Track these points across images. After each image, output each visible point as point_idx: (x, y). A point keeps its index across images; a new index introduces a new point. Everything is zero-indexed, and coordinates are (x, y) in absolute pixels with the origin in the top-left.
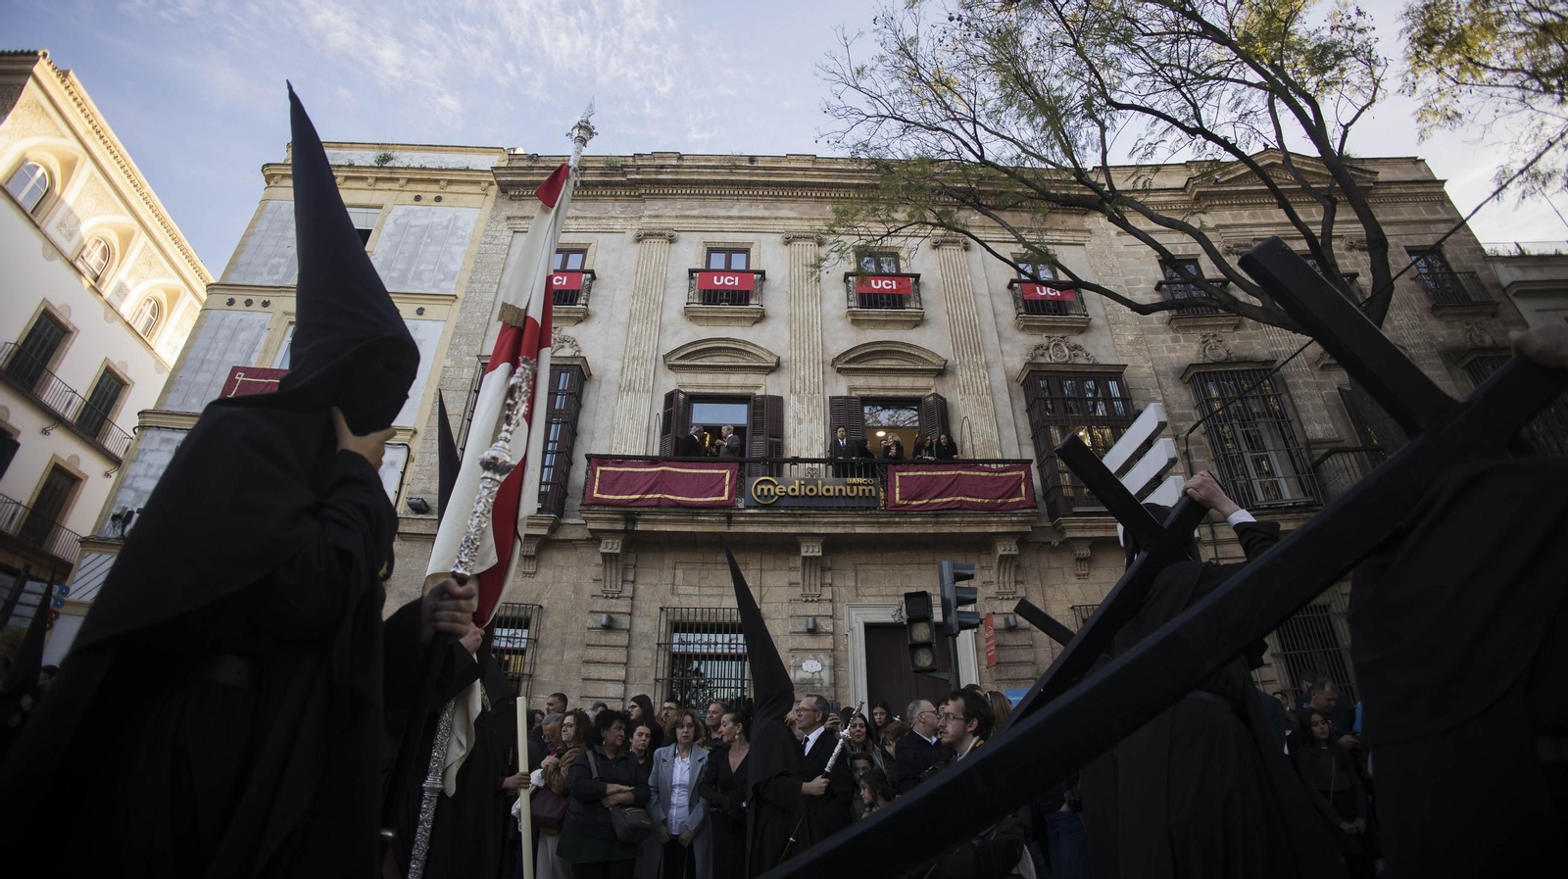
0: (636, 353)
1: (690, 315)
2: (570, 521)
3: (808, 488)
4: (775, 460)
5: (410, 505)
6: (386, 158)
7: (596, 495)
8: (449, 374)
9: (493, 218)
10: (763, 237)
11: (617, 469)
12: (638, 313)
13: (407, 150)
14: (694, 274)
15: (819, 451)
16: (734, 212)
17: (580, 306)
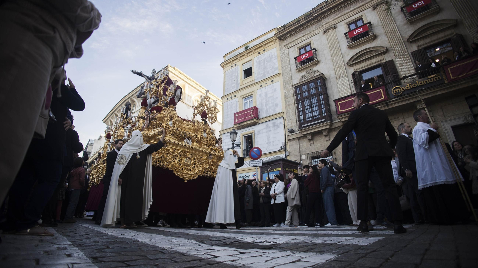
0: (338, 66)
1: (350, 47)
2: (335, 122)
3: (413, 85)
4: (398, 80)
5: (289, 131)
6: (247, 47)
7: (340, 111)
8: (286, 94)
9: (280, 48)
10: (365, 11)
11: (344, 101)
12: (333, 54)
13: (251, 42)
14: (347, 34)
15: (413, 72)
16: (352, 9)
17: (315, 60)
